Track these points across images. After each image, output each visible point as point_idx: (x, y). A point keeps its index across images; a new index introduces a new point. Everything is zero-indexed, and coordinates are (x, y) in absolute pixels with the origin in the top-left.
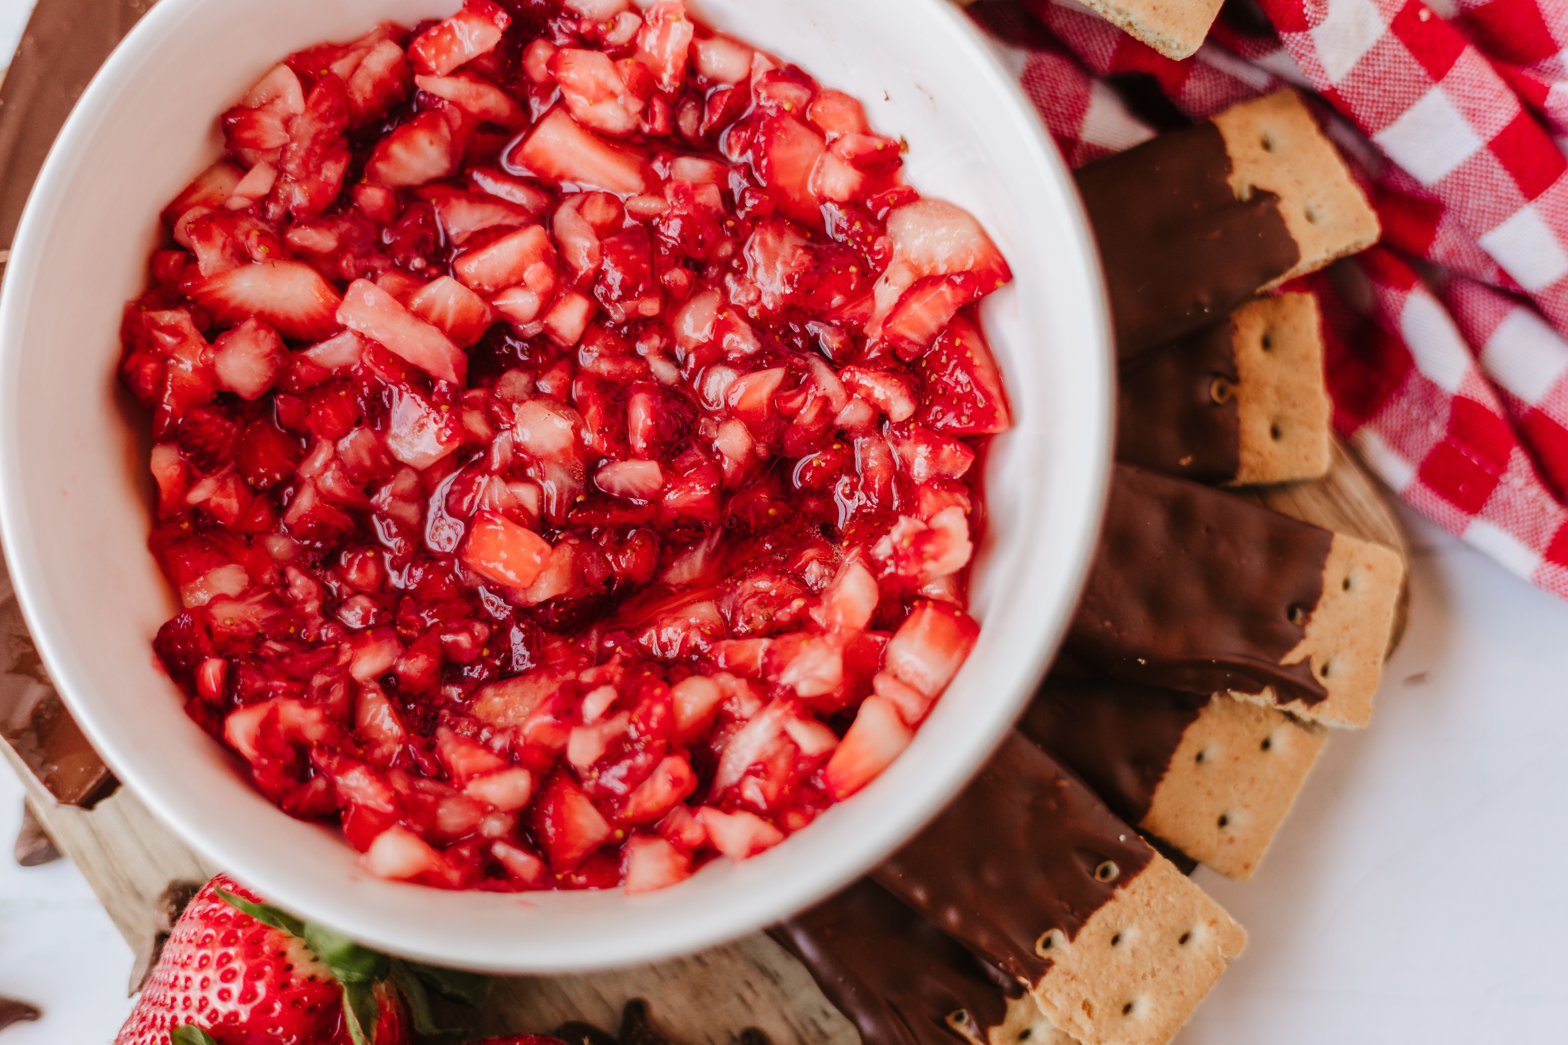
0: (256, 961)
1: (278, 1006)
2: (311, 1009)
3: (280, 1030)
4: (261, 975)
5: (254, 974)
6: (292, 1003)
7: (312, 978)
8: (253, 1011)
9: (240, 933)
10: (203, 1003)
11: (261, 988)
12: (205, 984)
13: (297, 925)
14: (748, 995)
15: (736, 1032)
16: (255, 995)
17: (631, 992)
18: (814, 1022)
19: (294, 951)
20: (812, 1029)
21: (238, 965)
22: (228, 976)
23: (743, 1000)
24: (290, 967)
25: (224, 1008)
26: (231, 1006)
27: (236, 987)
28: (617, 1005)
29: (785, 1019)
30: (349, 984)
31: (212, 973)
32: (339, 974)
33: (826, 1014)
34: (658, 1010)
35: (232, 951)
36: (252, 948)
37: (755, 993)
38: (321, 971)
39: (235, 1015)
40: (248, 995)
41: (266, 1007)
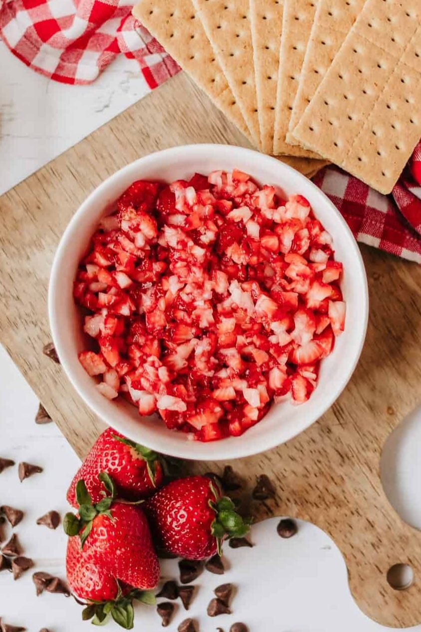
0: (122, 455)
1: (129, 467)
2: (138, 468)
3: (129, 474)
4: (123, 458)
5: (121, 459)
6: (132, 466)
7: (138, 459)
8: (122, 468)
9: (117, 446)
10: (107, 466)
11: (124, 462)
12: (107, 461)
13: (134, 444)
14: (262, 464)
15: (258, 476)
16: (122, 464)
17: (227, 464)
18: (282, 473)
19: (132, 451)
20: (282, 475)
21: (117, 455)
22: (114, 459)
23: (260, 466)
24: (131, 456)
25: (113, 468)
26: (116, 467)
27: (117, 462)
28: (223, 468)
29: (273, 472)
30: (148, 461)
31: (109, 458)
32: (146, 459)
33: (285, 470)
34: (235, 469)
35: (115, 451)
36: (120, 451)
37: (264, 463)
38: (140, 457)
39: (116, 469)
40: (120, 464)
41: (125, 467)
